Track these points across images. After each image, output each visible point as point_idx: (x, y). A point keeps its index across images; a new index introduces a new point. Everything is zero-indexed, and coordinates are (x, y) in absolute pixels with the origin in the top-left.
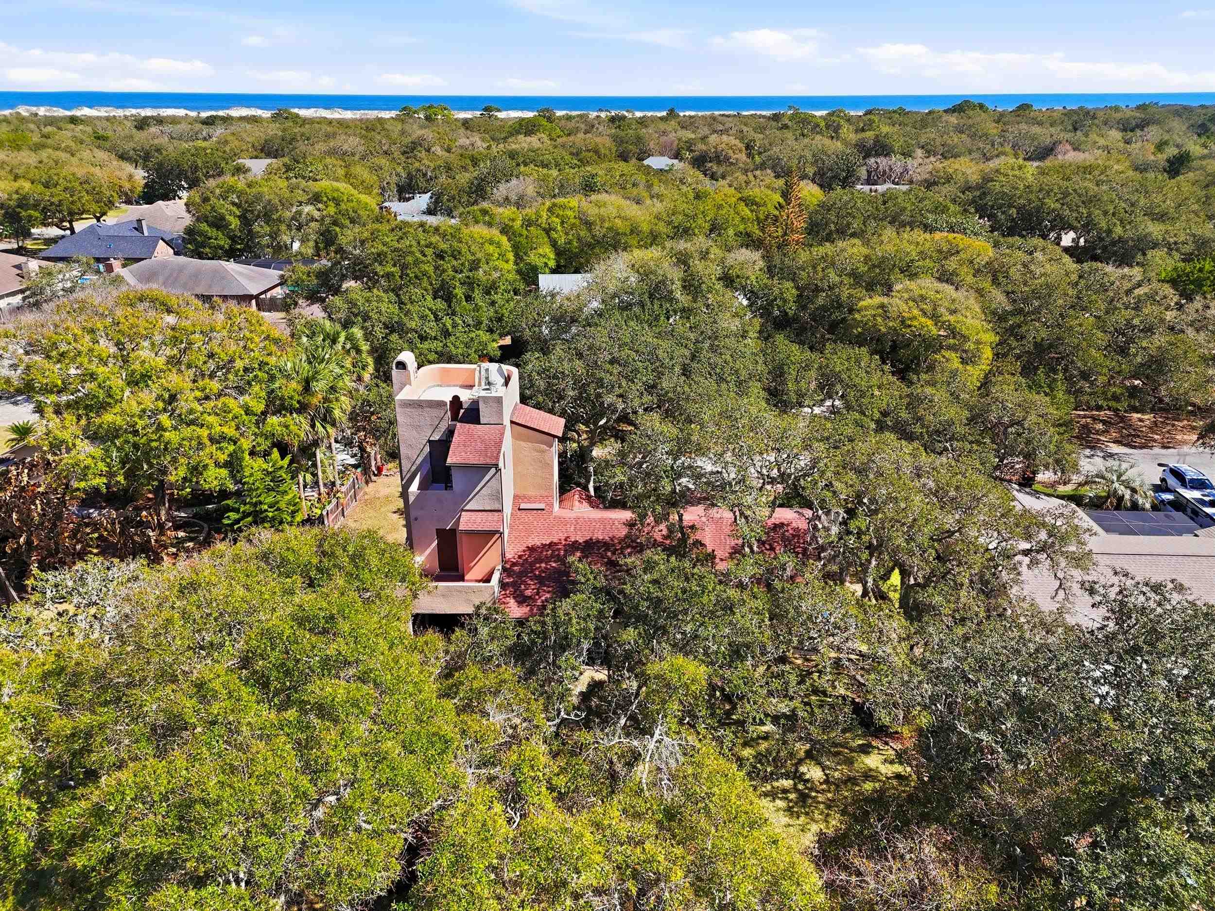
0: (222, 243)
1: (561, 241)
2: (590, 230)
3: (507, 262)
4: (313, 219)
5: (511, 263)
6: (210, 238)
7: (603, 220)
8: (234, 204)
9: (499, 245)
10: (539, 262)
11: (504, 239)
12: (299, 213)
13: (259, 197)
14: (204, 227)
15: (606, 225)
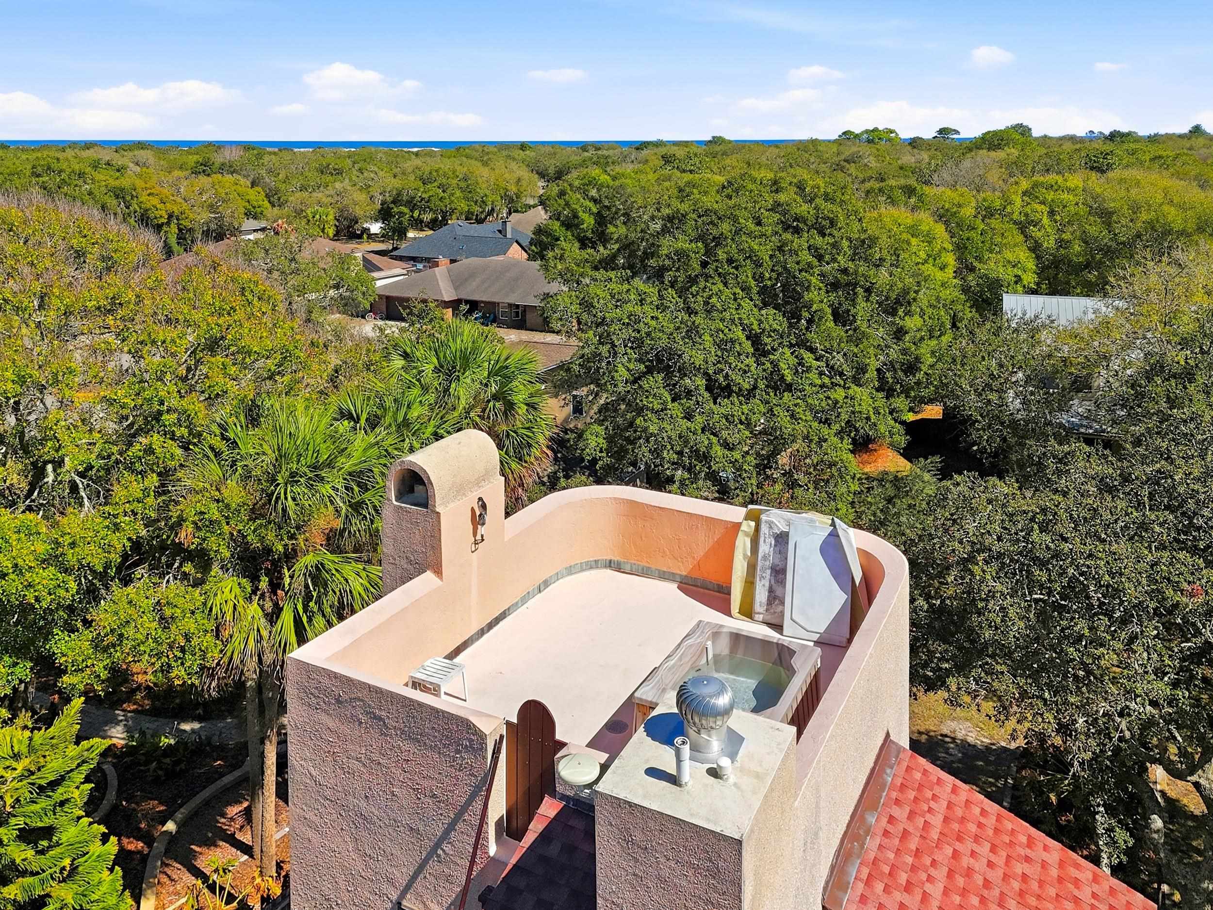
1: (1049, 243)
2: (1108, 225)
3: (942, 268)
5: (950, 271)
7: (1135, 208)
8: (593, 199)
9: (929, 239)
10: (1006, 274)
11: (940, 230)
13: (620, 191)
15: (1144, 216)
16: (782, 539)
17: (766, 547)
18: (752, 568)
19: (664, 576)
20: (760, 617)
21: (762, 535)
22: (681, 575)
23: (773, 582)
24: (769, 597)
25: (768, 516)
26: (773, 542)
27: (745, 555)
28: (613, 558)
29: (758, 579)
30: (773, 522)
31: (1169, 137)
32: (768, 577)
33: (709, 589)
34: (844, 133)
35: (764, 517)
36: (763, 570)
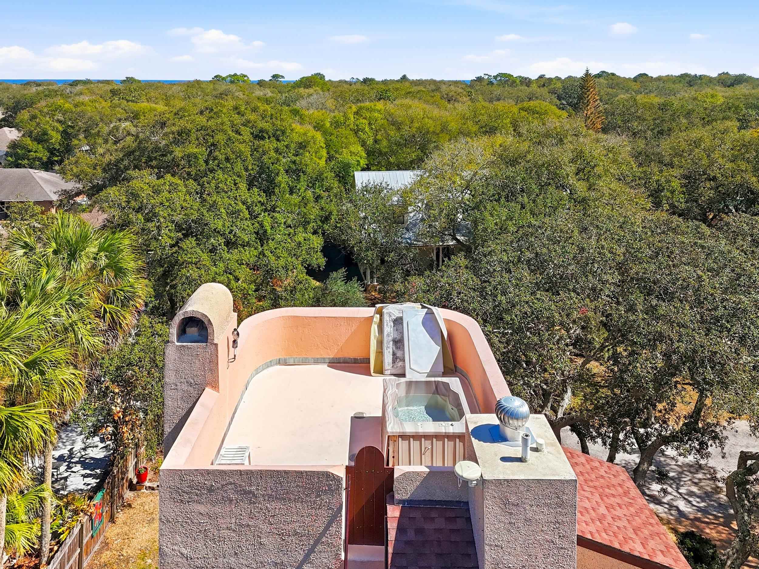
0: (39, 155)
1: (370, 141)
2: (399, 130)
3: (320, 158)
4: (129, 134)
5: (324, 160)
6: (30, 151)
7: (411, 121)
8: (59, 121)
10: (352, 160)
11: (319, 135)
12: (117, 128)
13: (81, 115)
14: (28, 141)
16: (398, 322)
17: (388, 328)
18: (380, 343)
19: (317, 361)
20: (388, 372)
21: (385, 322)
22: (329, 358)
23: (394, 348)
24: (393, 358)
25: (387, 309)
26: (392, 325)
27: (375, 336)
28: (281, 357)
29: (385, 349)
30: (391, 312)
31: (392, 81)
32: (391, 346)
33: (349, 363)
34: (215, 77)
35: (385, 311)
36: (388, 343)
